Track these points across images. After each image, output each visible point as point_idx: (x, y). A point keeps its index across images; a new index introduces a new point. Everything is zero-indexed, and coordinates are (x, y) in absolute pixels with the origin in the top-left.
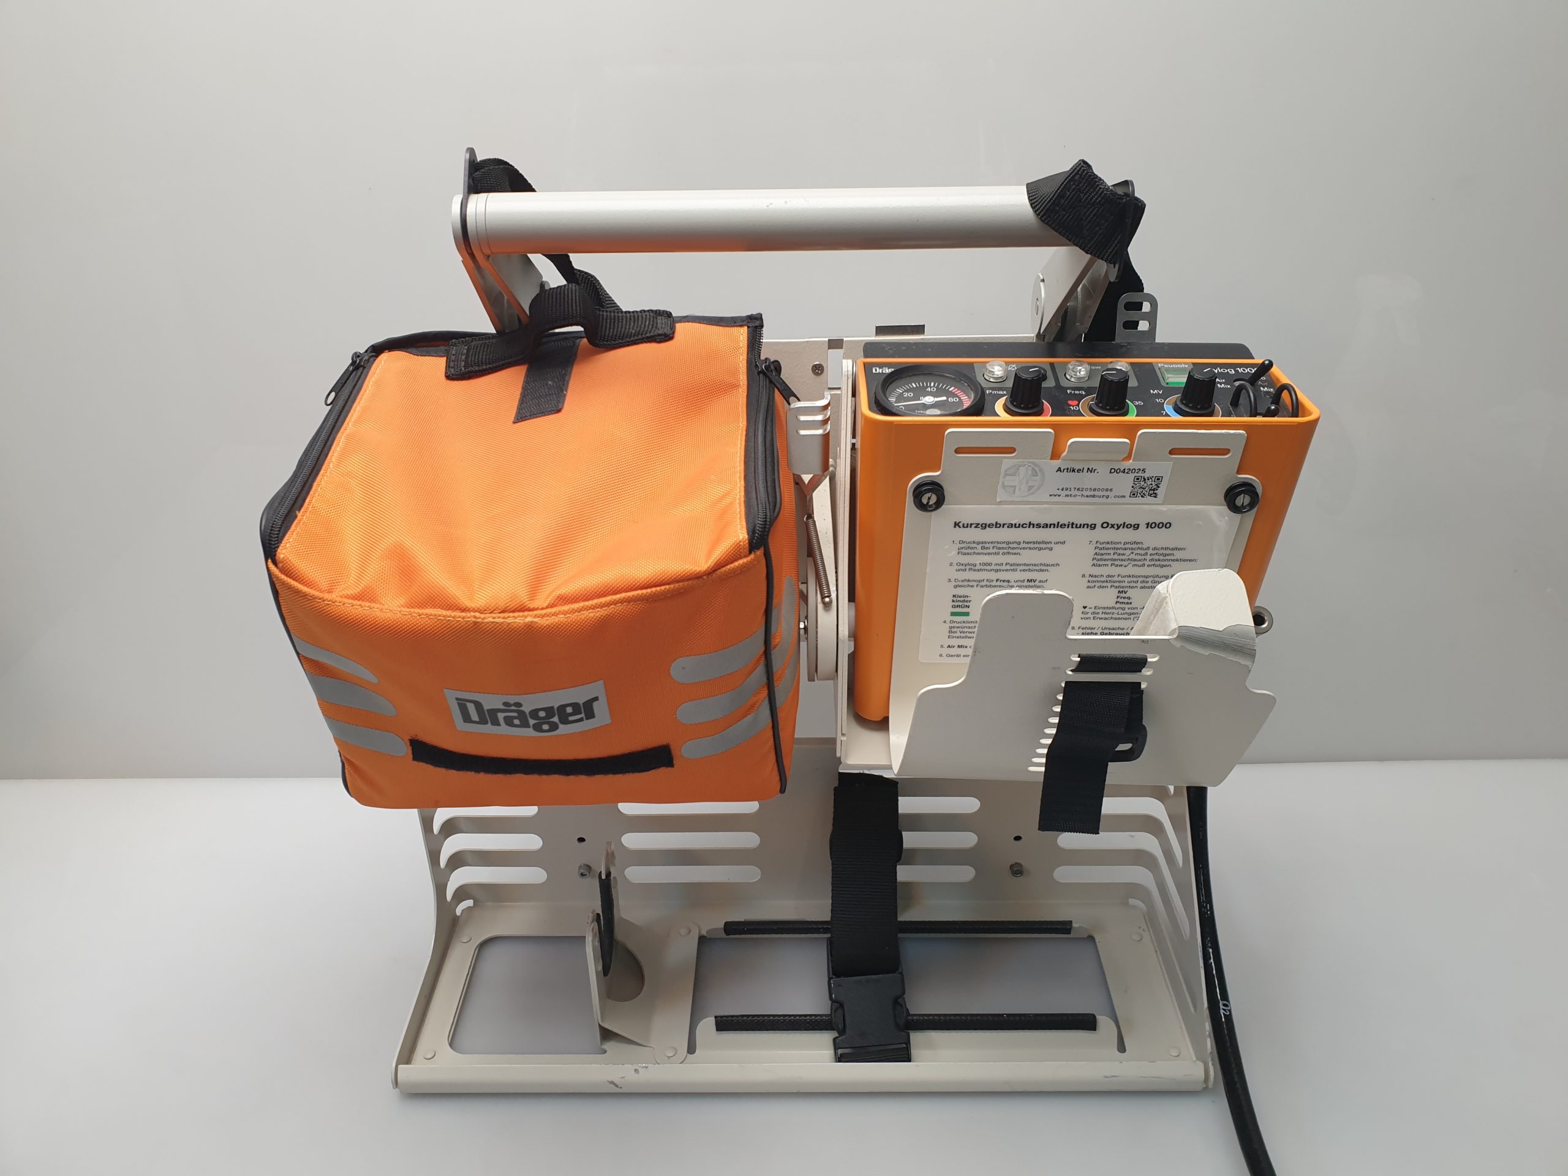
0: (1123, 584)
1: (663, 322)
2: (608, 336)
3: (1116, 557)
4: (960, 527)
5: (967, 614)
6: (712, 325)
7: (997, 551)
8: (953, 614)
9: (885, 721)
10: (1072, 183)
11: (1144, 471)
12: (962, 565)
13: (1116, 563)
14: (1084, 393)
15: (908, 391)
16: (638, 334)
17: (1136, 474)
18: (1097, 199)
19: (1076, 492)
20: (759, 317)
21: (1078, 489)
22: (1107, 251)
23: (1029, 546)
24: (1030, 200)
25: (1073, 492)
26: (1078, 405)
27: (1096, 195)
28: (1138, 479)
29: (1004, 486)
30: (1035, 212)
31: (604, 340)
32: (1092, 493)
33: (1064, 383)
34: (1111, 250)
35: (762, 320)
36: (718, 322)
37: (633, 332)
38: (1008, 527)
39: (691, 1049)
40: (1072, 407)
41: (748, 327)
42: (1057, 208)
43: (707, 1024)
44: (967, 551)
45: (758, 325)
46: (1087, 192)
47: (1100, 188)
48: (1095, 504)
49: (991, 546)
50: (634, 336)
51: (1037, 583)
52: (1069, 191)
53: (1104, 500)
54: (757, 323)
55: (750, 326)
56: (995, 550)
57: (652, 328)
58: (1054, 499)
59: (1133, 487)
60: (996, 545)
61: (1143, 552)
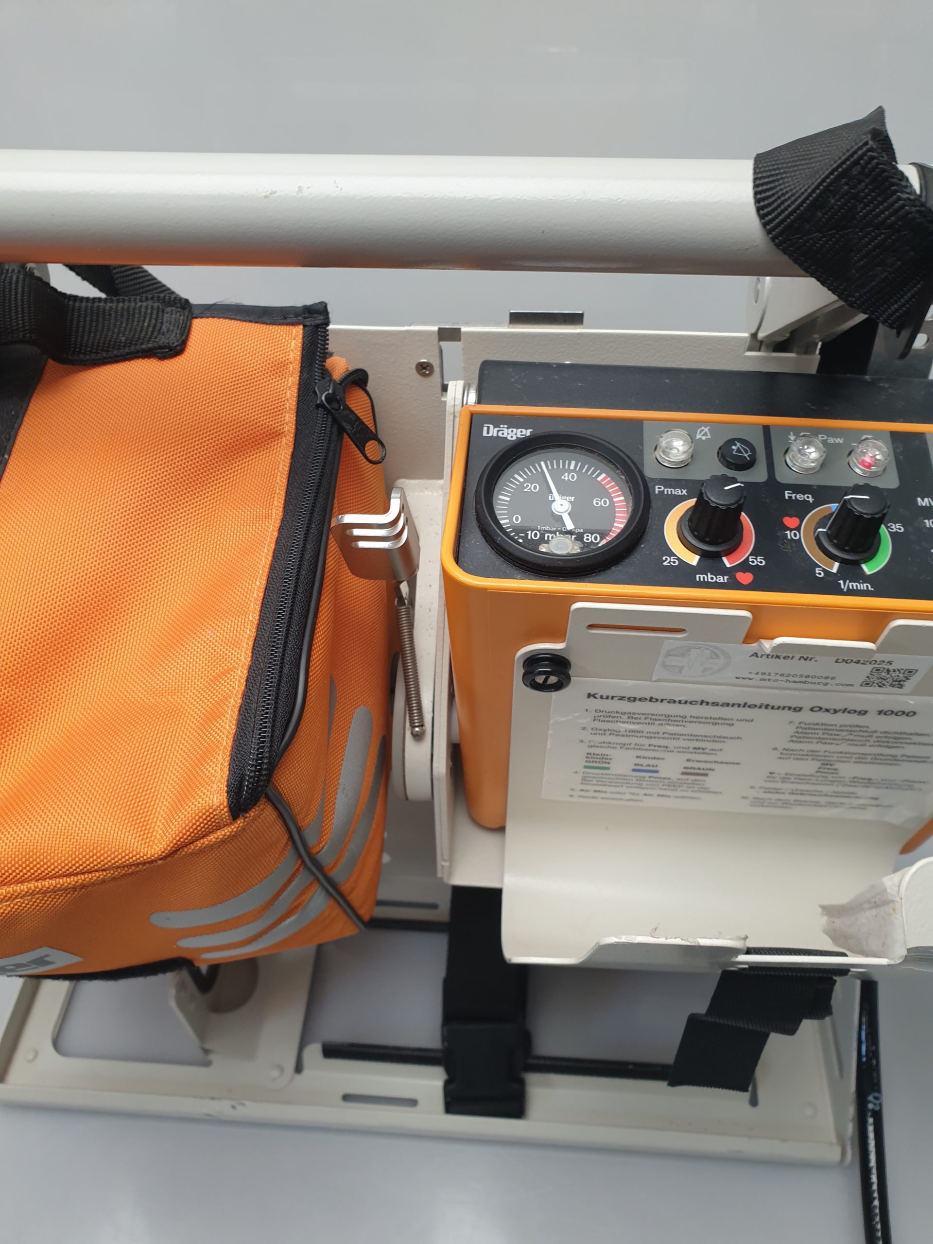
0: (831, 759)
1: (173, 320)
2: (86, 347)
3: (826, 736)
4: (595, 698)
5: (608, 768)
6: (250, 321)
7: (651, 722)
8: (586, 767)
9: (501, 829)
10: (844, 181)
11: (890, 663)
12: (600, 730)
13: (824, 741)
14: (811, 500)
15: (530, 480)
16: (131, 343)
17: (876, 666)
18: (888, 218)
19: (778, 677)
20: (321, 307)
21: (782, 675)
22: (889, 307)
23: (700, 720)
24: (757, 201)
25: (773, 677)
26: (798, 529)
27: (886, 209)
28: (877, 670)
29: (664, 665)
30: (765, 225)
31: (79, 353)
32: (803, 679)
33: (782, 476)
34: (896, 306)
35: (328, 313)
36: (259, 317)
37: (123, 339)
38: (669, 702)
39: (299, 1068)
40: (788, 532)
41: (305, 326)
42: (807, 226)
43: (314, 1051)
44: (606, 719)
45: (318, 322)
46: (871, 202)
47: (900, 199)
48: (805, 690)
49: (644, 717)
50: (124, 346)
51: (707, 751)
52: (834, 196)
53: (821, 687)
54: (319, 319)
55: (308, 324)
56: (648, 721)
57: (153, 332)
58: (741, 681)
59: (868, 677)
60: (650, 716)
61: (866, 734)
